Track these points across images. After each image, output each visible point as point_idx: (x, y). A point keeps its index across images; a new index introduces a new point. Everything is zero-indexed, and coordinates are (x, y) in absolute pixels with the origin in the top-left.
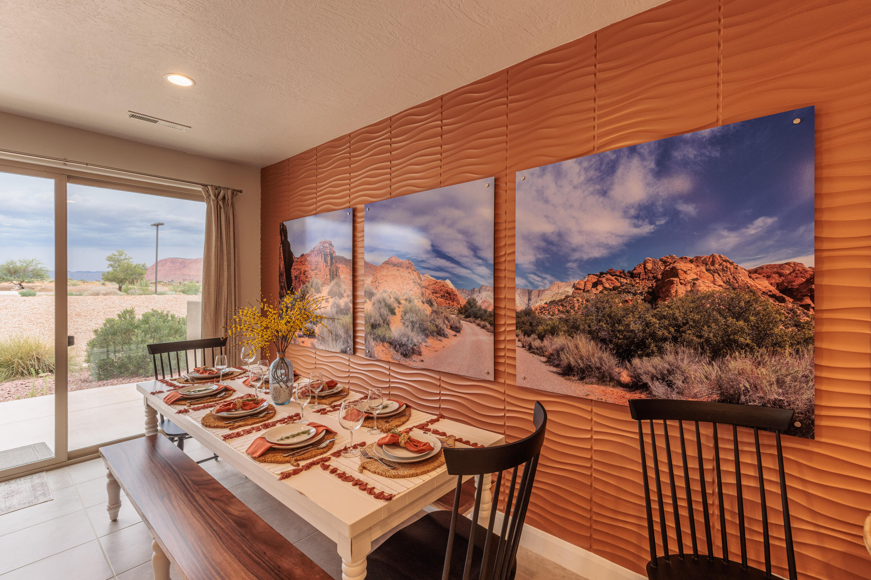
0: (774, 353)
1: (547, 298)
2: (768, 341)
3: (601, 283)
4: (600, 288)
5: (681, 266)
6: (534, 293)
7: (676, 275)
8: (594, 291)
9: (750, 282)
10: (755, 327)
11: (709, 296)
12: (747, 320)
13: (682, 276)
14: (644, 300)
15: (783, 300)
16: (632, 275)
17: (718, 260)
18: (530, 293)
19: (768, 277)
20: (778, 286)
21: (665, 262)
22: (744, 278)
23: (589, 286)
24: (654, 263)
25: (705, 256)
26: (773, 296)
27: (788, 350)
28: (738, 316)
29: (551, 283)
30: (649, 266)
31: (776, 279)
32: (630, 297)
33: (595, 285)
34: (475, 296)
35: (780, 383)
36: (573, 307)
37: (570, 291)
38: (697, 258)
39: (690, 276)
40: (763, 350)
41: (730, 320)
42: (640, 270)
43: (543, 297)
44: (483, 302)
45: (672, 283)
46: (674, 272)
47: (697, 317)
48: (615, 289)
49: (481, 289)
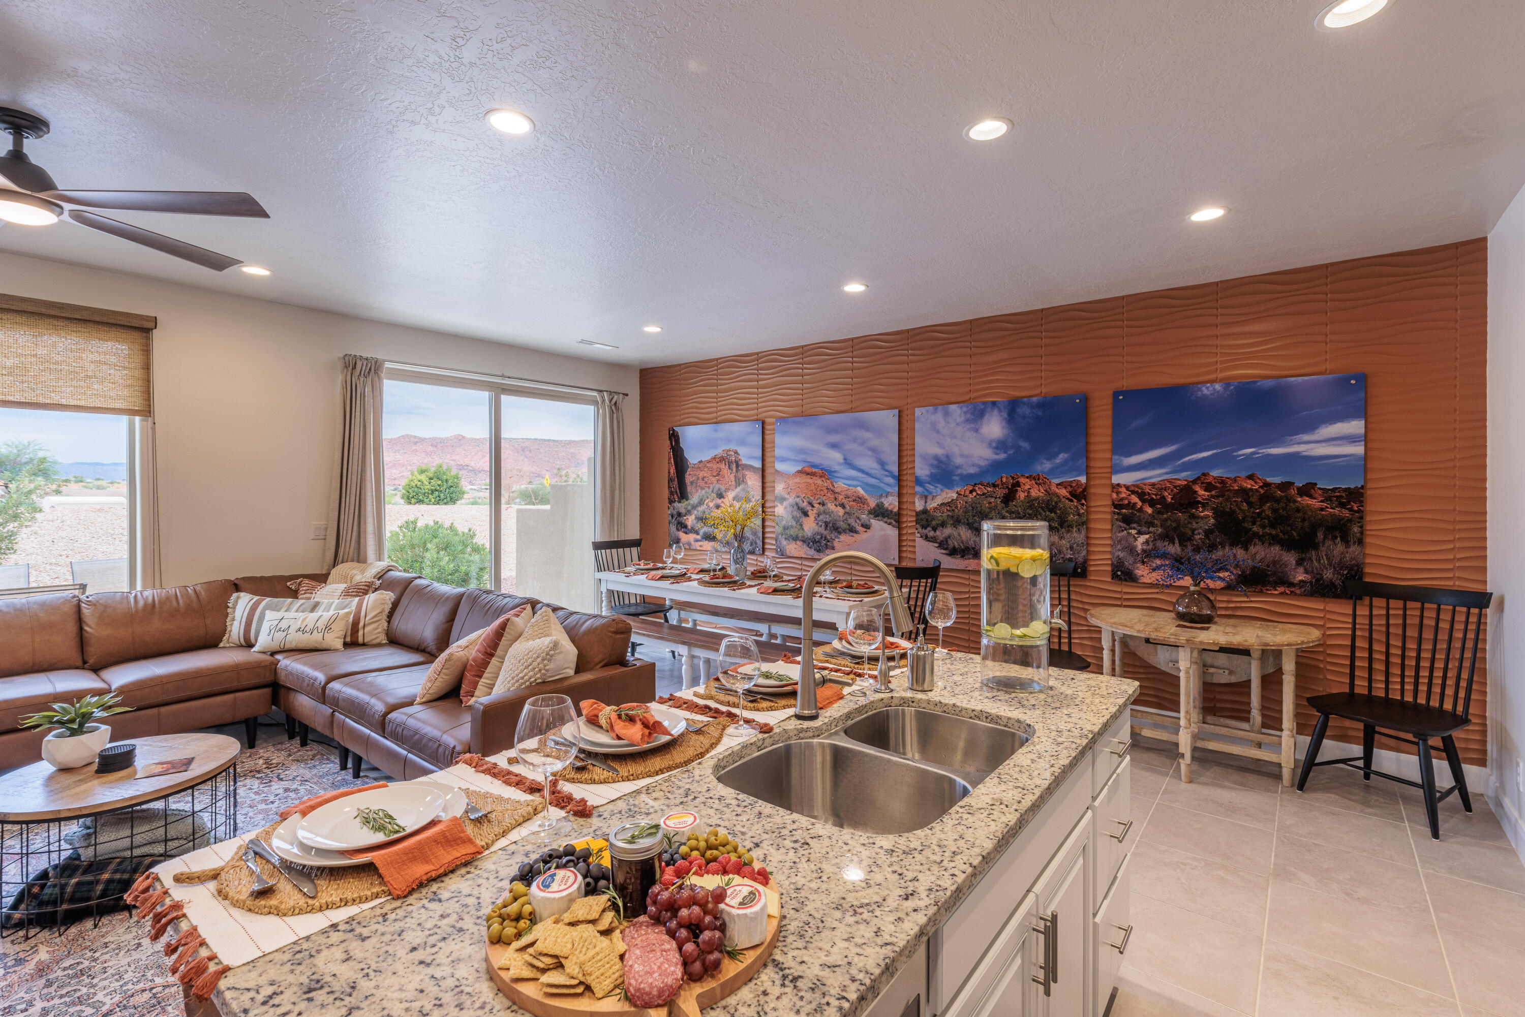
0: (1068, 531)
1: (939, 501)
2: (1066, 524)
3: (975, 491)
4: (974, 494)
5: (1022, 480)
6: (930, 498)
7: (1019, 486)
8: (971, 496)
9: (1057, 490)
10: (1059, 517)
11: (1037, 499)
12: (1056, 513)
13: (1023, 487)
14: (1001, 502)
15: (1071, 501)
16: (994, 486)
17: (1041, 477)
18: (926, 497)
19: (1066, 488)
20: (1070, 493)
21: (1013, 478)
22: (1054, 488)
23: (967, 492)
24: (1007, 478)
25: (1034, 475)
26: (1068, 499)
27: (1075, 529)
28: (1051, 511)
29: (942, 490)
30: (1004, 480)
31: (1069, 489)
32: (993, 500)
33: (971, 492)
34: (883, 500)
35: (1071, 548)
36: (956, 507)
37: (955, 496)
38: (1031, 476)
39: (1027, 487)
40: (1063, 530)
41: (1048, 513)
42: (999, 482)
43: (936, 500)
44: (890, 504)
45: (1017, 491)
46: (1018, 484)
47: (1030, 512)
48: (984, 494)
49: (888, 494)
